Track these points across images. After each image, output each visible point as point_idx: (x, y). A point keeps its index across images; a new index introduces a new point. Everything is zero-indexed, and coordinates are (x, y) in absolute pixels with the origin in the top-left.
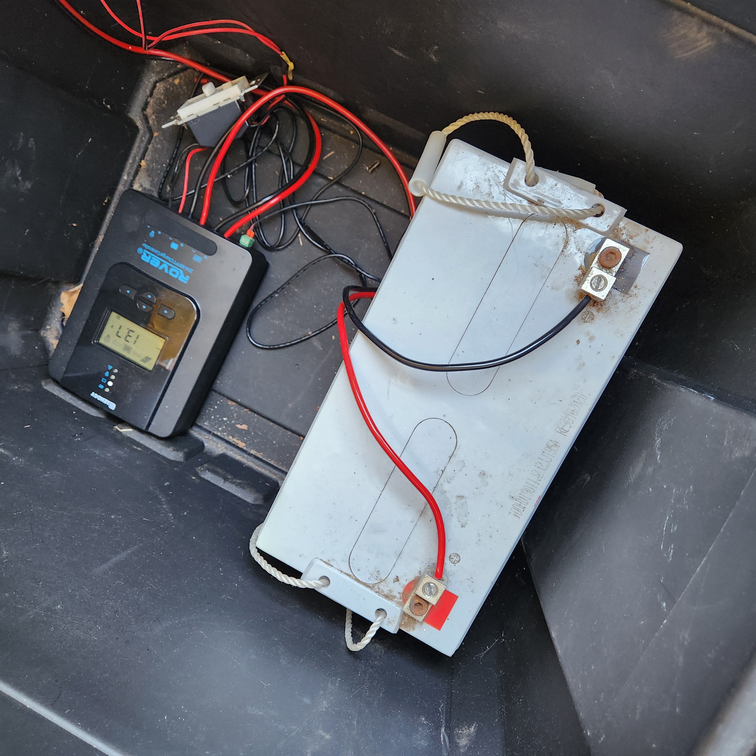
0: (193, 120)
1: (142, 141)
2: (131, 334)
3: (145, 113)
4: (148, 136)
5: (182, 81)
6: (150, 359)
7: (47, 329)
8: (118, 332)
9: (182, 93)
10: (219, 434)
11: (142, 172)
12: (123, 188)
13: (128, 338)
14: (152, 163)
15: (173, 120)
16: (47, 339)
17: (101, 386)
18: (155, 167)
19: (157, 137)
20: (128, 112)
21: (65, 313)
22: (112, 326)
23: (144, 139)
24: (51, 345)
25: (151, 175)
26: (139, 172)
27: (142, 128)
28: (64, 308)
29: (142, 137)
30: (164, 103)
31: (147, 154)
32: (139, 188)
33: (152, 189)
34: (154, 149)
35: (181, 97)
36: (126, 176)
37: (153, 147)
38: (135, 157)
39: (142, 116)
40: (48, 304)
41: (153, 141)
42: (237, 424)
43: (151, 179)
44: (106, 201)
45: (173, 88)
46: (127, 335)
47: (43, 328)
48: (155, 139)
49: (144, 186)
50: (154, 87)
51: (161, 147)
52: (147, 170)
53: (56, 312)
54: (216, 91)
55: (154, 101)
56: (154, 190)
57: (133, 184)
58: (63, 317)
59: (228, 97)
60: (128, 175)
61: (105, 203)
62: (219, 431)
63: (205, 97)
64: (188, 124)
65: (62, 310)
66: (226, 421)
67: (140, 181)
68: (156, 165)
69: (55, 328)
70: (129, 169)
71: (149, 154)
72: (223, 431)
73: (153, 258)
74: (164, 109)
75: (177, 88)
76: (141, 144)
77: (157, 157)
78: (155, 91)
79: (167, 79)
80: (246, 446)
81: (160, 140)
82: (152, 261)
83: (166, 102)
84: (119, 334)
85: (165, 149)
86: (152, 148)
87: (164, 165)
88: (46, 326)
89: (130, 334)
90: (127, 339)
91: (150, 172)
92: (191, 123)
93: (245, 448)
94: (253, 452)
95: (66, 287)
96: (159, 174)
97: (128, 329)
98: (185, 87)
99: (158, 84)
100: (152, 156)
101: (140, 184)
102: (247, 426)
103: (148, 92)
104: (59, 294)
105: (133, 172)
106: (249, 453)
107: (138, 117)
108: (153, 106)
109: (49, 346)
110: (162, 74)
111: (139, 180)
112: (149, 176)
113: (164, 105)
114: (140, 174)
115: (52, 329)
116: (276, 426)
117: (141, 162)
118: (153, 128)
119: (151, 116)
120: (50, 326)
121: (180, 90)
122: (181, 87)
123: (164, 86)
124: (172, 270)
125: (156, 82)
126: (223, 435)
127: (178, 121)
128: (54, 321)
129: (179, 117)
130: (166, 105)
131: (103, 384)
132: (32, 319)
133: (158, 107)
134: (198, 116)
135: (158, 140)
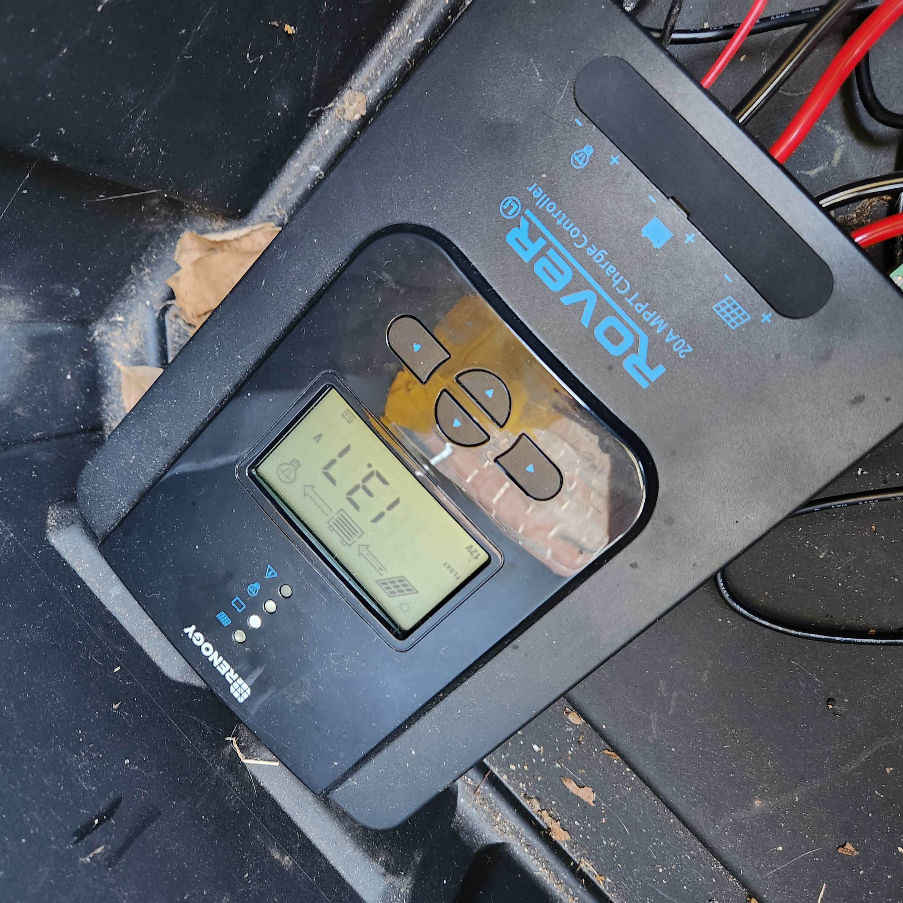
2: (374, 484)
6: (411, 590)
7: (115, 323)
8: (333, 462)
10: (504, 779)
13: (360, 496)
16: (109, 350)
17: (224, 619)
21: (174, 291)
22: (319, 437)
24: (115, 374)
28: (177, 279)
40: (136, 260)
42: (571, 777)
46: (360, 483)
47: (104, 319)
53: (151, 283)
58: (169, 302)
62: (507, 772)
65: (171, 283)
66: (538, 755)
69: (137, 326)
72: (518, 776)
73: (551, 253)
80: (569, 843)
82: (543, 262)
84: (332, 471)
88: (113, 314)
89: (368, 484)
90: (355, 497)
93: (565, 847)
94: (586, 866)
95: (201, 222)
97: (369, 466)
102: (593, 797)
104: (175, 234)
106: (576, 865)
109: (109, 373)
115: (129, 327)
116: (682, 833)
120: (125, 315)
124: (609, 321)
126: (516, 787)
128: (140, 305)
131: (231, 611)
132: (77, 292)
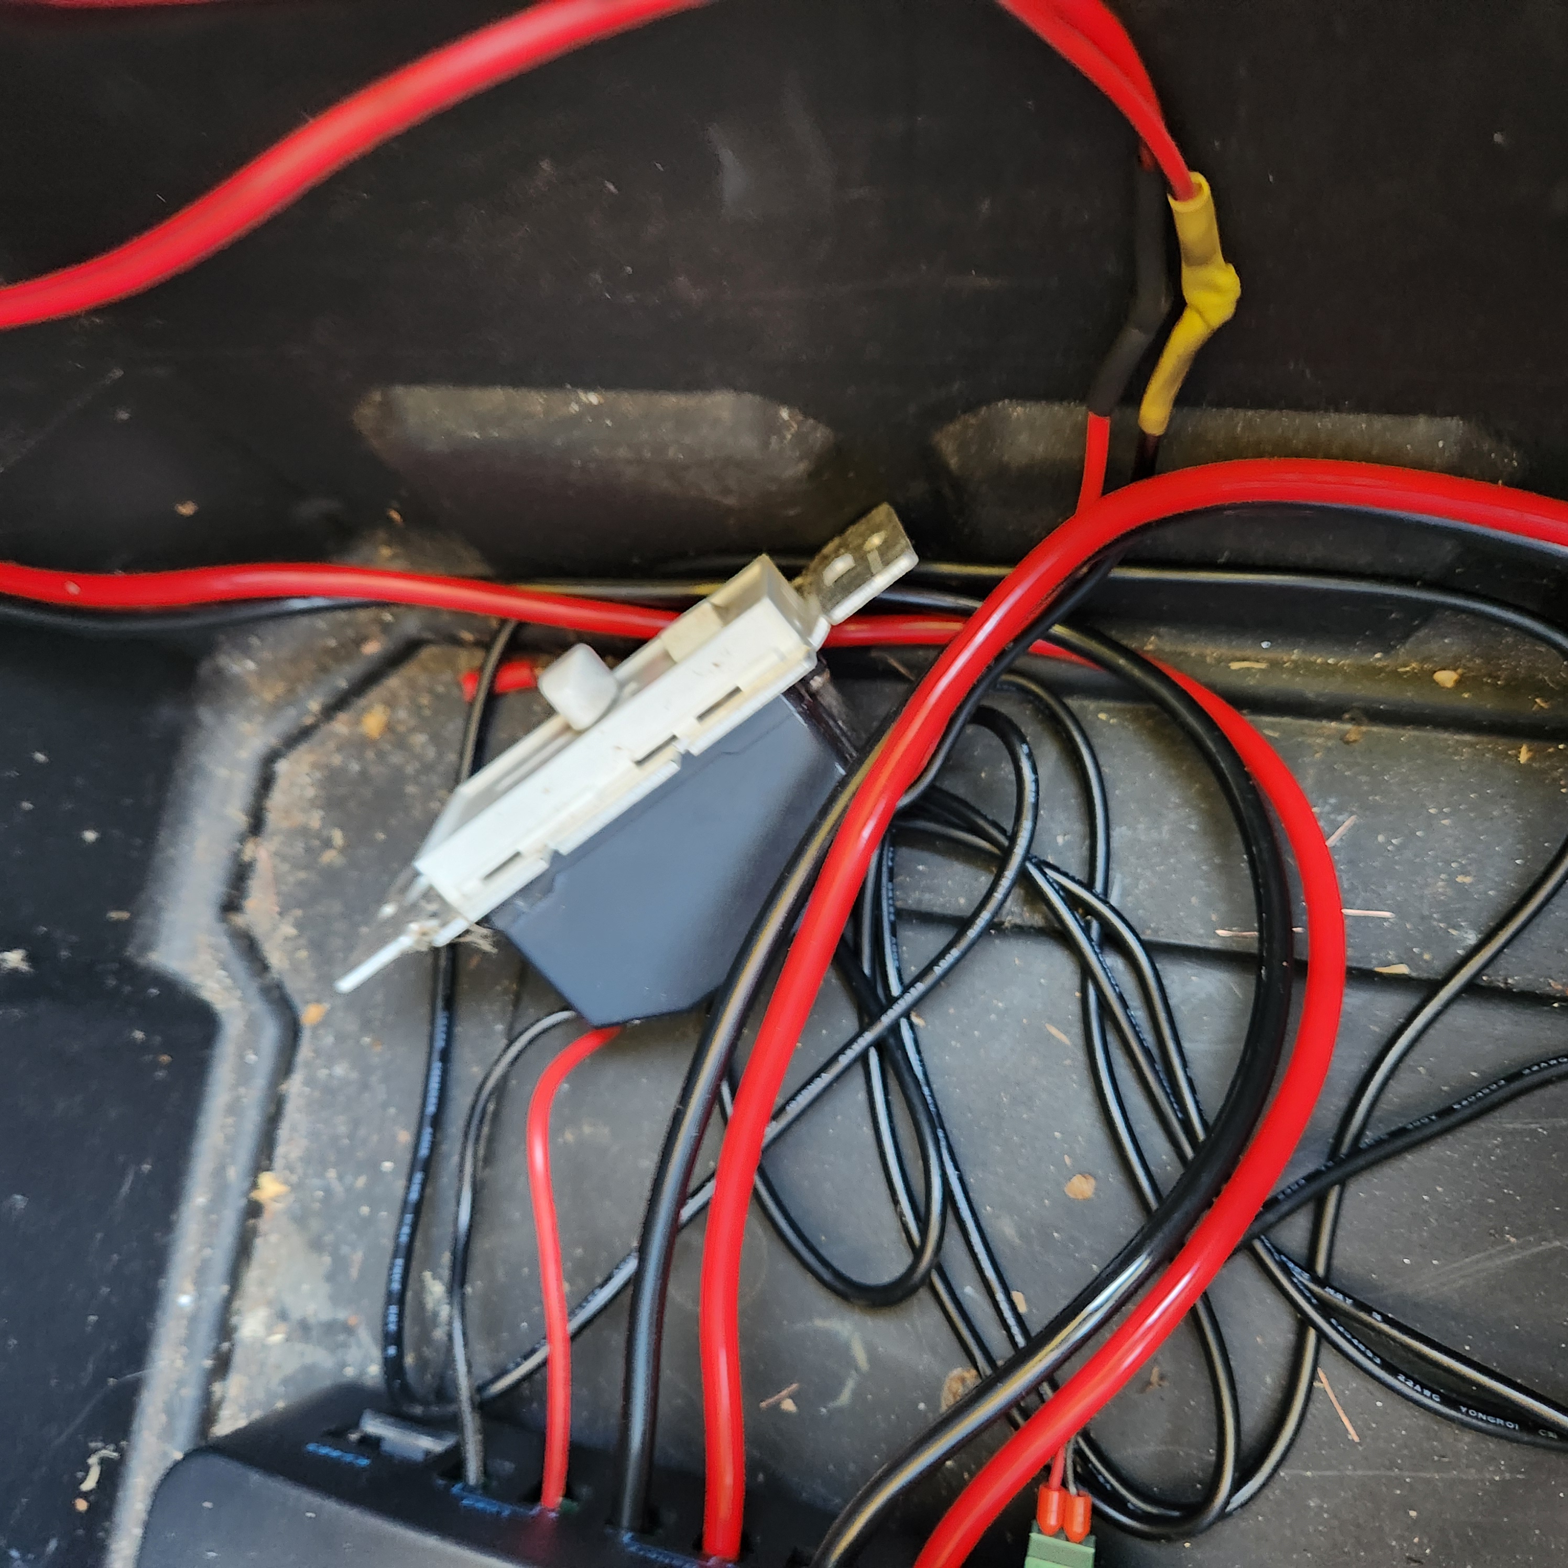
0: (525, 891)
1: (244, 1074)
3: (239, 920)
4: (270, 1032)
5: (402, 714)
9: (410, 769)
11: (273, 1238)
12: (179, 1363)
14: (321, 1175)
15: (396, 926)
18: (338, 1188)
19: (325, 1022)
20: (146, 947)
23: (251, 1058)
25: (329, 1238)
26: (259, 1242)
27: (235, 1004)
29: (241, 1057)
30: (327, 844)
31: (283, 1132)
32: (270, 1330)
33: (342, 1315)
34: (317, 1094)
35: (411, 789)
36: (188, 1285)
37: (310, 1081)
38: (220, 1171)
39: (224, 941)
41: (305, 1052)
43: (327, 1260)
44: (90, 1484)
45: (360, 758)
48: (315, 1036)
49: (296, 1314)
50: (266, 782)
51: (354, 1075)
52: (300, 1219)
54: (622, 685)
55: (276, 854)
56: (353, 1321)
57: (234, 1320)
59: (729, 688)
60: (200, 1282)
61: (85, 1495)
63: (571, 732)
64: (500, 923)
67: (271, 1291)
68: (340, 1178)
70: (202, 1247)
71: (294, 1129)
74: (331, 876)
75: (381, 756)
76: (242, 1090)
77: (342, 1129)
78: (277, 799)
79: (326, 728)
81: (340, 1038)
83: (338, 837)
85: (374, 1079)
86: (307, 1090)
87: (387, 1166)
91: (315, 1225)
92: (519, 914)
96: (368, 1222)
98: (419, 739)
99: (282, 767)
100: (314, 1135)
101: (269, 1303)
103: (239, 819)
105: (221, 1255)
107: (206, 957)
108: (278, 879)
110: (292, 712)
111: (262, 1283)
112: (316, 1245)
113: (329, 857)
114: (263, 1249)
117: (254, 1185)
118: (294, 987)
119: (275, 928)
121: (396, 758)
122: (401, 743)
123: (315, 766)
125: (270, 759)
127: (433, 923)
129: (431, 894)
130: (343, 851)
133: (302, 875)
134: (556, 856)
135: (329, 1040)
